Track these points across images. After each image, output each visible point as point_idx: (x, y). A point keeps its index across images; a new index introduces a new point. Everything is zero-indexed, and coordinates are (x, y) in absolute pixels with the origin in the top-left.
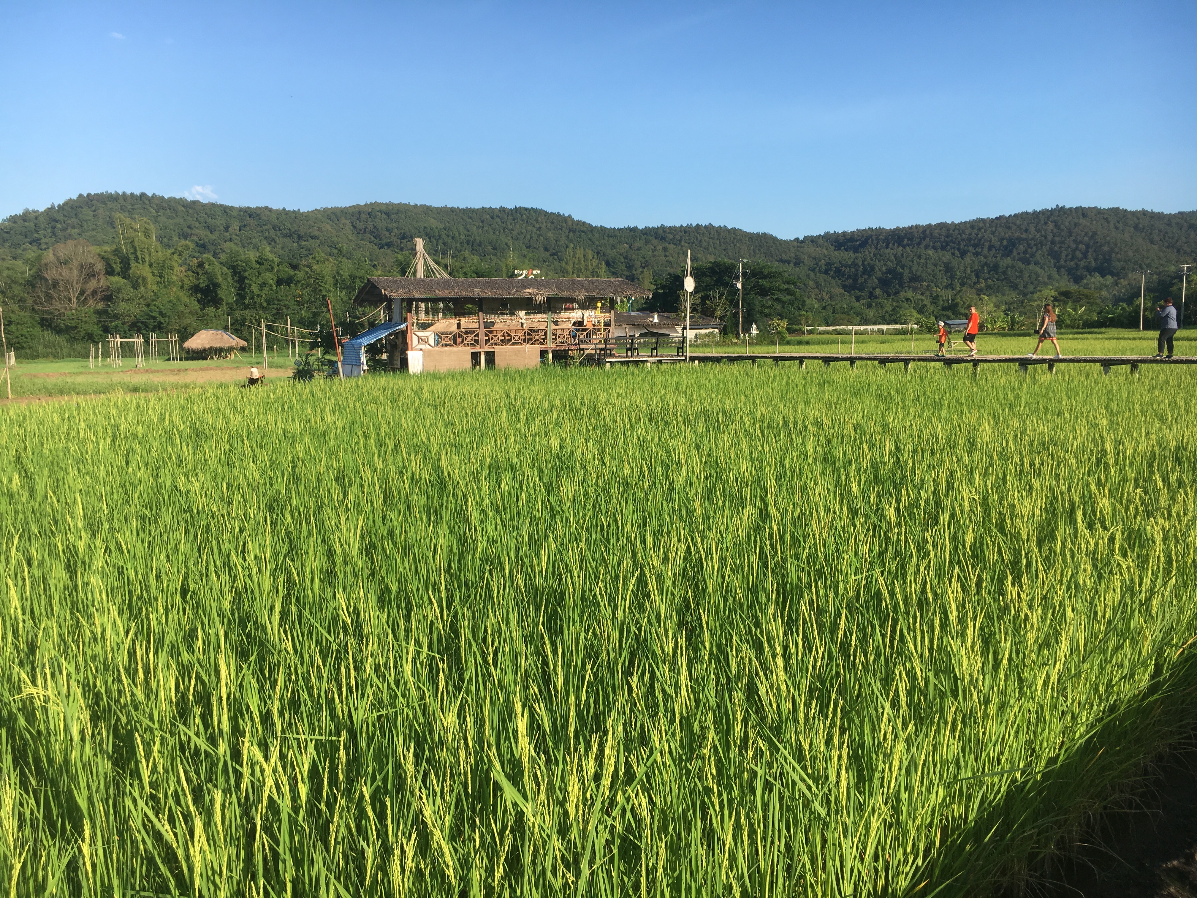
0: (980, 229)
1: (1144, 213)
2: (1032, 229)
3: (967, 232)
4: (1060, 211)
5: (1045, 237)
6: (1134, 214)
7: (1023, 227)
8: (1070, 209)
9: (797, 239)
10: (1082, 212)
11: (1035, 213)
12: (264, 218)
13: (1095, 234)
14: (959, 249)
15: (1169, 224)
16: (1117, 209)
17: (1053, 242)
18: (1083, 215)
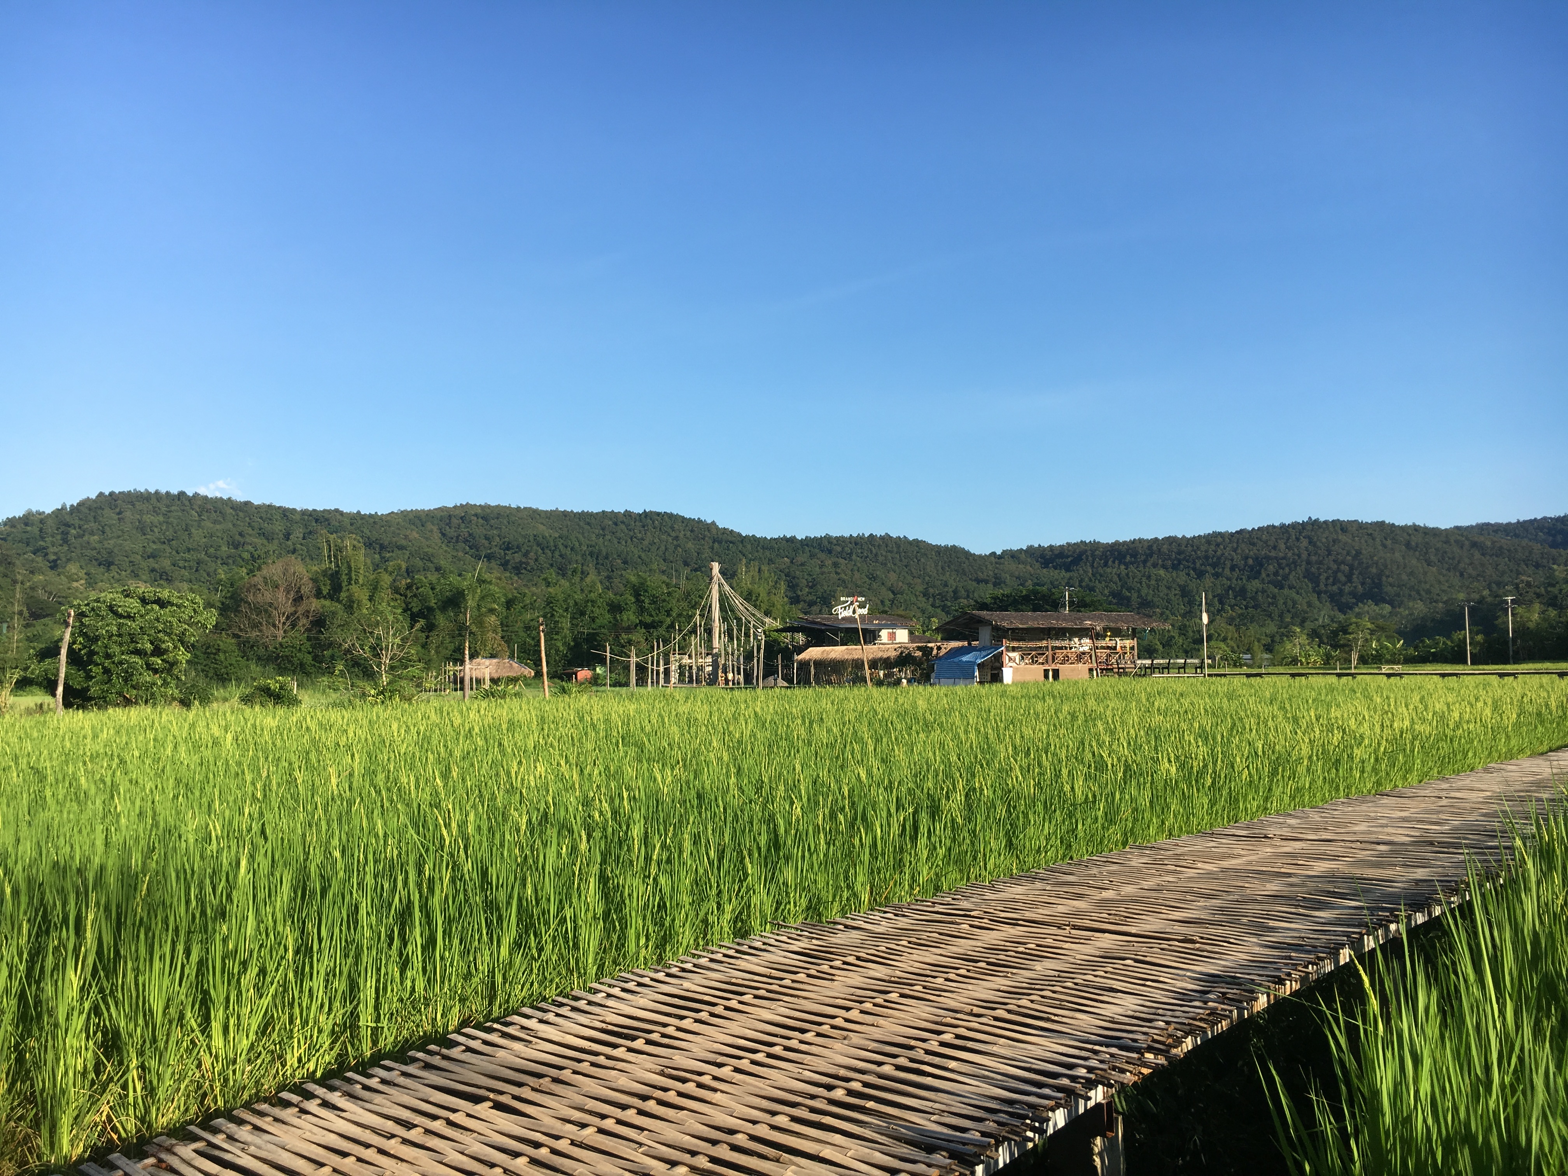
0: (1218, 545)
1: (1416, 528)
2: (1282, 546)
3: (1203, 548)
4: (1314, 524)
5: (1299, 556)
6: (1404, 529)
7: (1271, 543)
8: (1326, 522)
9: (994, 554)
10: (1340, 526)
11: (1283, 526)
12: (334, 523)
13: (1358, 553)
14: (1194, 569)
15: (1447, 542)
16: (1383, 523)
17: (1309, 563)
18: (1342, 529)
